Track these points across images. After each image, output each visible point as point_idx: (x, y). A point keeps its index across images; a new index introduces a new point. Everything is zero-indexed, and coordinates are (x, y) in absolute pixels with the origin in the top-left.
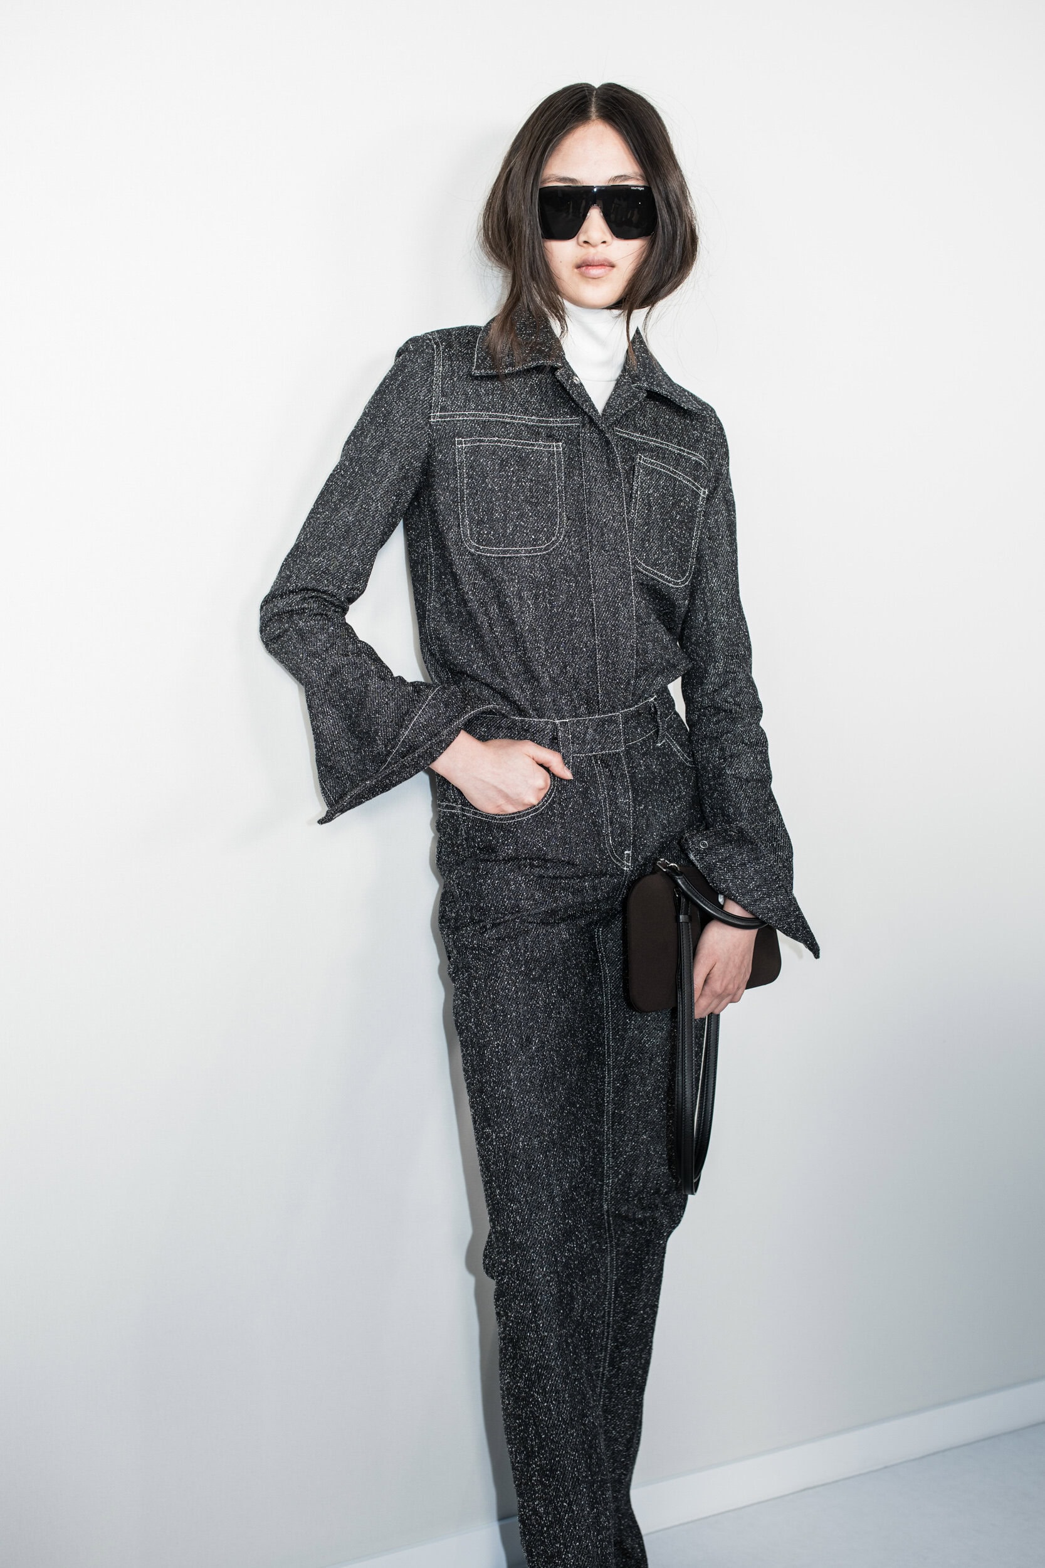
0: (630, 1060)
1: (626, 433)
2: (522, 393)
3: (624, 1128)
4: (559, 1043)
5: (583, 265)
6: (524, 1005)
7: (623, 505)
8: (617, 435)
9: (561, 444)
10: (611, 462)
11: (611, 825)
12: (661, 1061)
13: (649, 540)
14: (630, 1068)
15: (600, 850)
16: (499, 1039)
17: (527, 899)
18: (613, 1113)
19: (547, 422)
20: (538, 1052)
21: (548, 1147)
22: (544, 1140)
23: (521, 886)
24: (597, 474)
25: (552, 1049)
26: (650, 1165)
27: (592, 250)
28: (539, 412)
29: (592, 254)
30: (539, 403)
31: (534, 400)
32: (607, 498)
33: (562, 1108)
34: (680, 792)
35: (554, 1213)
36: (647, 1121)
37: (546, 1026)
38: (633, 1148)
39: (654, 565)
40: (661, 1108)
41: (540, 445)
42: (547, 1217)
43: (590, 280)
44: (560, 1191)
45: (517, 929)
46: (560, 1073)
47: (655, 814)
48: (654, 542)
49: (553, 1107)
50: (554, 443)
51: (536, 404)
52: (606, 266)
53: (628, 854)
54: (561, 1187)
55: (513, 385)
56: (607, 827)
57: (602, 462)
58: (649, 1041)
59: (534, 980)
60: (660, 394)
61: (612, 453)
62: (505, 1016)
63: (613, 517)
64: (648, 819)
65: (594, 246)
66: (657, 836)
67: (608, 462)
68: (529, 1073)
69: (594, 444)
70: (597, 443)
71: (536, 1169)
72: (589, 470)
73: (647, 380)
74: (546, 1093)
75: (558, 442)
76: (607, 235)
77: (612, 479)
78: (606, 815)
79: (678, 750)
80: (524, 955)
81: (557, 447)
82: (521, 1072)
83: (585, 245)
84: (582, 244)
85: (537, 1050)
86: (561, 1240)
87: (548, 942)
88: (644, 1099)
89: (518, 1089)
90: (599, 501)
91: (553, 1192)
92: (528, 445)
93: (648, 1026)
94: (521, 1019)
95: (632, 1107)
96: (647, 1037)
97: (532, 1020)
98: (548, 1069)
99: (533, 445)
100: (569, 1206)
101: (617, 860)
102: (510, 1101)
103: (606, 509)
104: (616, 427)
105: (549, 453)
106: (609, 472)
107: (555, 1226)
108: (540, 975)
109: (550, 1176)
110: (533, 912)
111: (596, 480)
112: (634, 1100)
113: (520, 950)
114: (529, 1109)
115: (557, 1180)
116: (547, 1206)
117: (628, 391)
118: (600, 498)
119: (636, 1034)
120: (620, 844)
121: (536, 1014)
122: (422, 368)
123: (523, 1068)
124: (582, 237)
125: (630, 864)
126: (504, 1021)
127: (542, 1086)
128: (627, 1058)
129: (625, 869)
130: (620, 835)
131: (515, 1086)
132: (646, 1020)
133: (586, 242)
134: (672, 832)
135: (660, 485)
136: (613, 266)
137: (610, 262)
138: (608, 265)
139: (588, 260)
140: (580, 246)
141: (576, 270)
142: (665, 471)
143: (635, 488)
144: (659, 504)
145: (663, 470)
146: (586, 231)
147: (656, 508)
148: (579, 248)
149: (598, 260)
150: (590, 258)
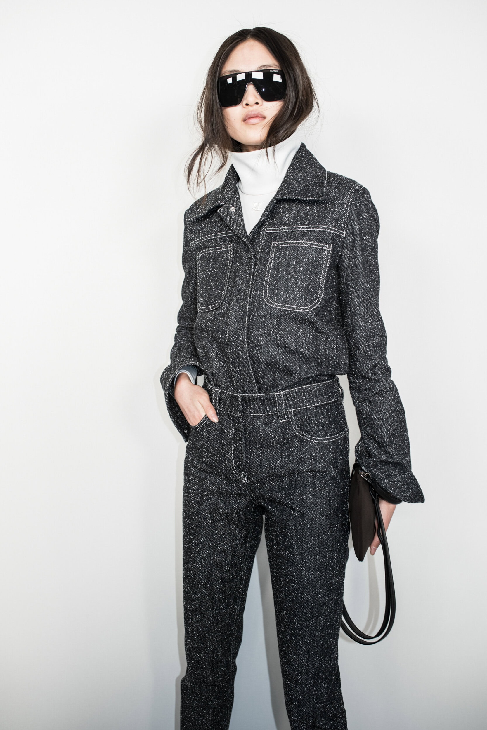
5: (247, 118)
11: (234, 454)
13: (277, 289)
27: (250, 108)
29: (254, 109)
39: (285, 302)
41: (224, 248)
43: (251, 126)
48: (282, 289)
50: (230, 245)
52: (260, 117)
53: (244, 474)
56: (231, 454)
57: (248, 253)
65: (251, 106)
72: (241, 259)
76: (259, 100)
78: (231, 447)
81: (231, 247)
83: (247, 107)
84: (245, 106)
92: (219, 249)
99: (221, 249)
105: (227, 251)
120: (238, 466)
124: (244, 102)
130: (237, 461)
133: (247, 105)
135: (286, 254)
136: (264, 118)
137: (261, 115)
138: (261, 117)
139: (249, 115)
140: (244, 108)
141: (243, 123)
142: (290, 245)
143: (269, 262)
144: (285, 266)
145: (289, 245)
146: (246, 99)
147: (283, 269)
148: (244, 109)
149: (255, 114)
150: (250, 114)
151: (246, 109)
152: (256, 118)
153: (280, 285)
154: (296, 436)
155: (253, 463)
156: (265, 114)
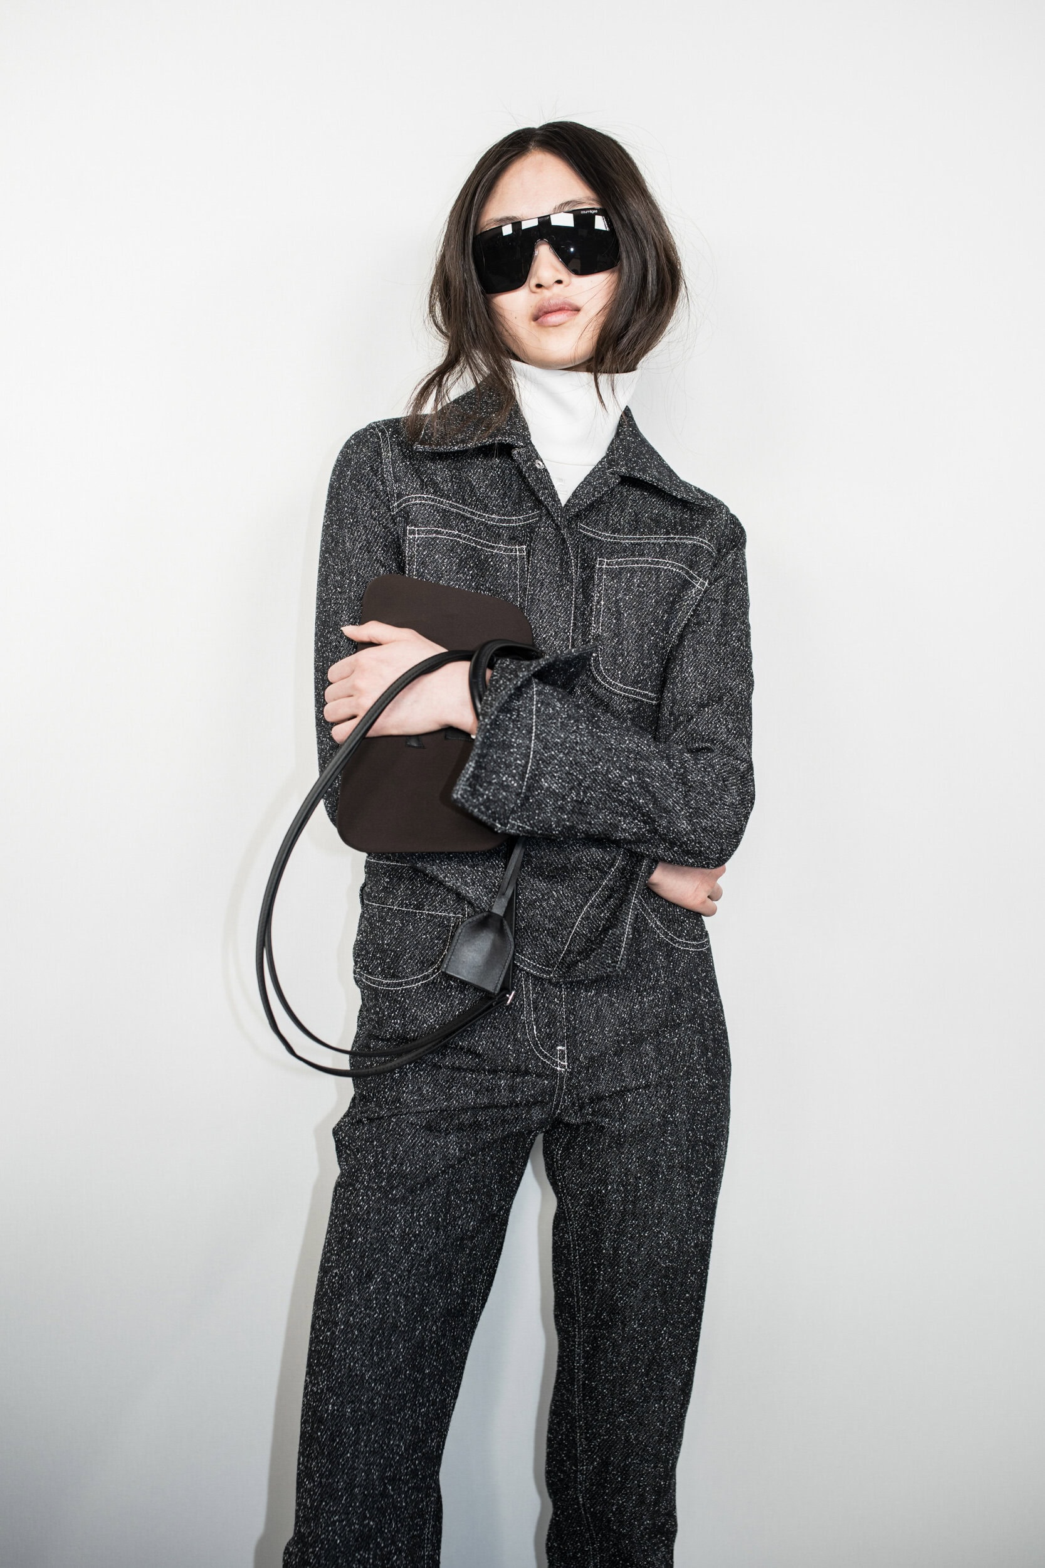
0: (601, 1320)
1: (592, 531)
2: (481, 487)
3: (597, 1405)
4: (414, 1288)
5: (540, 314)
6: (374, 1230)
7: (570, 619)
8: (581, 533)
9: (525, 547)
10: (565, 564)
11: (534, 1011)
12: (638, 1327)
13: (622, 655)
14: (600, 1330)
15: (515, 1040)
16: (339, 1268)
17: (412, 1093)
18: (584, 1384)
19: (509, 521)
20: (379, 1293)
21: (363, 1419)
22: (359, 1409)
23: (407, 1076)
24: (545, 578)
25: (400, 1294)
26: (630, 1457)
27: (546, 293)
28: (501, 510)
29: (554, 295)
30: (502, 498)
31: (494, 495)
32: (552, 608)
33: (397, 1371)
34: (658, 981)
35: (349, 1507)
36: (625, 1399)
37: (398, 1262)
38: (607, 1431)
39: (636, 682)
40: (642, 1385)
41: (500, 549)
42: (339, 1511)
43: (551, 329)
44: (365, 1480)
45: (391, 1131)
46: (405, 1326)
47: (612, 1004)
48: (631, 656)
49: (383, 1368)
50: (517, 547)
51: (497, 501)
52: (568, 310)
53: (562, 1051)
54: (368, 1475)
55: (470, 477)
56: (529, 1012)
57: (554, 563)
58: (621, 1298)
59: (394, 1201)
60: (643, 481)
61: (567, 553)
62: (350, 1240)
63: (556, 633)
64: (599, 1010)
65: (547, 288)
66: (610, 1031)
67: (561, 565)
68: (360, 1319)
69: (547, 540)
70: (551, 540)
71: (341, 1444)
72: (535, 571)
73: (626, 464)
74: (377, 1349)
75: (522, 545)
76: (563, 273)
77: (562, 586)
78: (528, 998)
79: (657, 926)
80: (390, 1166)
81: (521, 551)
82: (351, 1316)
83: (539, 290)
84: (534, 289)
85: (377, 1291)
86: (352, 1546)
87: (427, 1155)
88: (619, 1371)
89: (343, 1336)
90: (542, 611)
91: (355, 1480)
92: (488, 546)
93: (620, 1280)
94: (366, 1247)
95: (604, 1380)
96: (619, 1294)
97: (381, 1251)
98: (388, 1318)
99: (493, 547)
100: (374, 1502)
101: (545, 1056)
102: (331, 1349)
103: (549, 622)
104: (582, 522)
105: (511, 558)
106: (560, 576)
107: (345, 1525)
108: (404, 1198)
109: (357, 1457)
110: (414, 1110)
111: (542, 585)
112: (607, 1372)
113: (386, 1160)
114: (350, 1365)
115: (365, 1465)
116: (342, 1496)
117: (602, 477)
118: (544, 607)
119: (607, 1288)
120: (549, 1036)
121: (386, 1245)
122: (370, 458)
123: (355, 1310)
124: (532, 281)
125: (566, 1064)
126: (349, 1246)
127: (373, 1338)
128: (598, 1316)
129: (559, 1069)
130: (548, 1025)
131: (341, 1331)
132: (618, 1272)
133: (539, 286)
134: (636, 1029)
135: (633, 584)
136: (578, 310)
137: (570, 305)
138: (570, 308)
139: (545, 307)
140: (534, 293)
141: (533, 323)
142: (639, 565)
143: (596, 598)
144: (634, 607)
145: (636, 565)
146: (536, 273)
147: (629, 614)
148: (533, 295)
149: (557, 305)
150: (546, 304)
151: (537, 295)
152: (560, 312)
153: (628, 648)
154: (661, 944)
155: (581, 1022)
156: (578, 301)
